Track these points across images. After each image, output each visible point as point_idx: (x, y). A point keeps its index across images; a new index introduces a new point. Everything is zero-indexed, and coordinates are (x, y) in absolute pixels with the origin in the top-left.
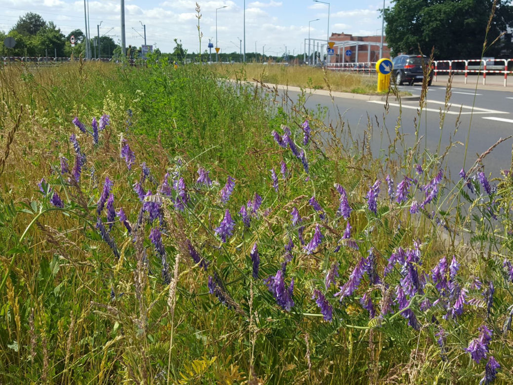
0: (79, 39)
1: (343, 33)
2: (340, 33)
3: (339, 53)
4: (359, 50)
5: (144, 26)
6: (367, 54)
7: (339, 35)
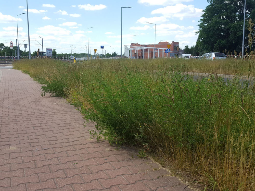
0: (2, 48)
1: (137, 43)
2: (136, 43)
3: (136, 53)
4: (144, 51)
5: (42, 39)
6: (148, 53)
7: (135, 44)
